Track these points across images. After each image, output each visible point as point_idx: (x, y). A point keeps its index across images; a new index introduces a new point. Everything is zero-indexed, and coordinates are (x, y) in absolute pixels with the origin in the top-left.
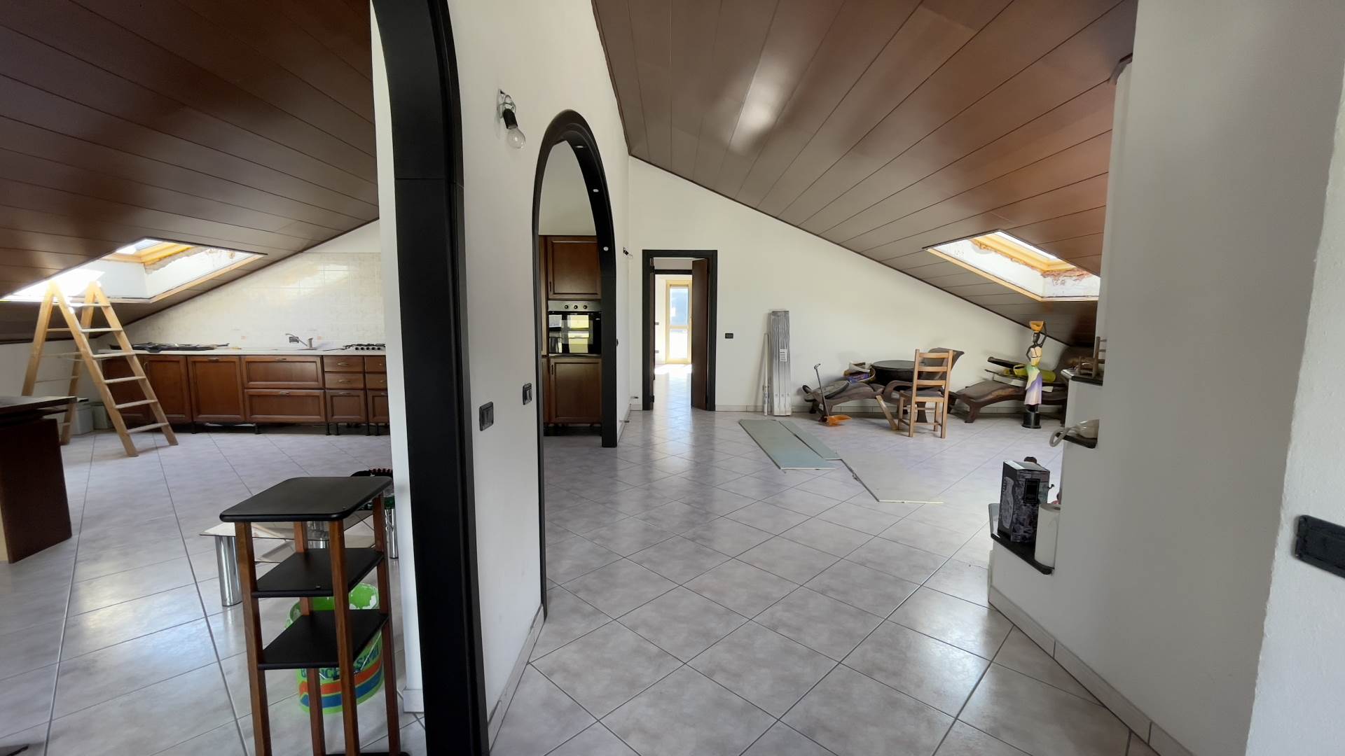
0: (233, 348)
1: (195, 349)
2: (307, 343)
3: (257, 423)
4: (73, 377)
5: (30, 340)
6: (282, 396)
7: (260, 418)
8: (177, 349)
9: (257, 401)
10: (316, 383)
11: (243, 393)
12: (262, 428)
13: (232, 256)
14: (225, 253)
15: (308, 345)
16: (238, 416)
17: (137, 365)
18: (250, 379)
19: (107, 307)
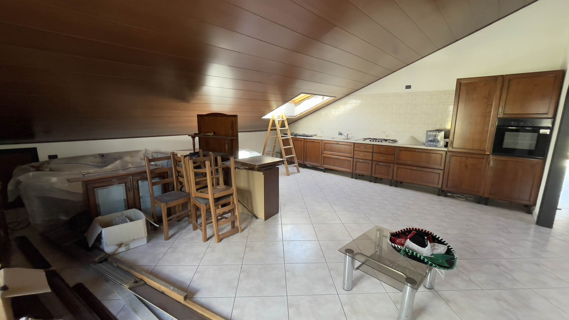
0: (319, 137)
1: (307, 136)
2: (346, 136)
3: (325, 168)
4: (275, 144)
5: (267, 130)
6: (335, 158)
7: (326, 166)
8: (302, 136)
9: (326, 159)
10: (350, 155)
11: (322, 155)
12: (326, 170)
13: (323, 99)
14: (321, 97)
15: (347, 137)
16: (318, 164)
17: (291, 142)
18: (324, 150)
19: (285, 120)
